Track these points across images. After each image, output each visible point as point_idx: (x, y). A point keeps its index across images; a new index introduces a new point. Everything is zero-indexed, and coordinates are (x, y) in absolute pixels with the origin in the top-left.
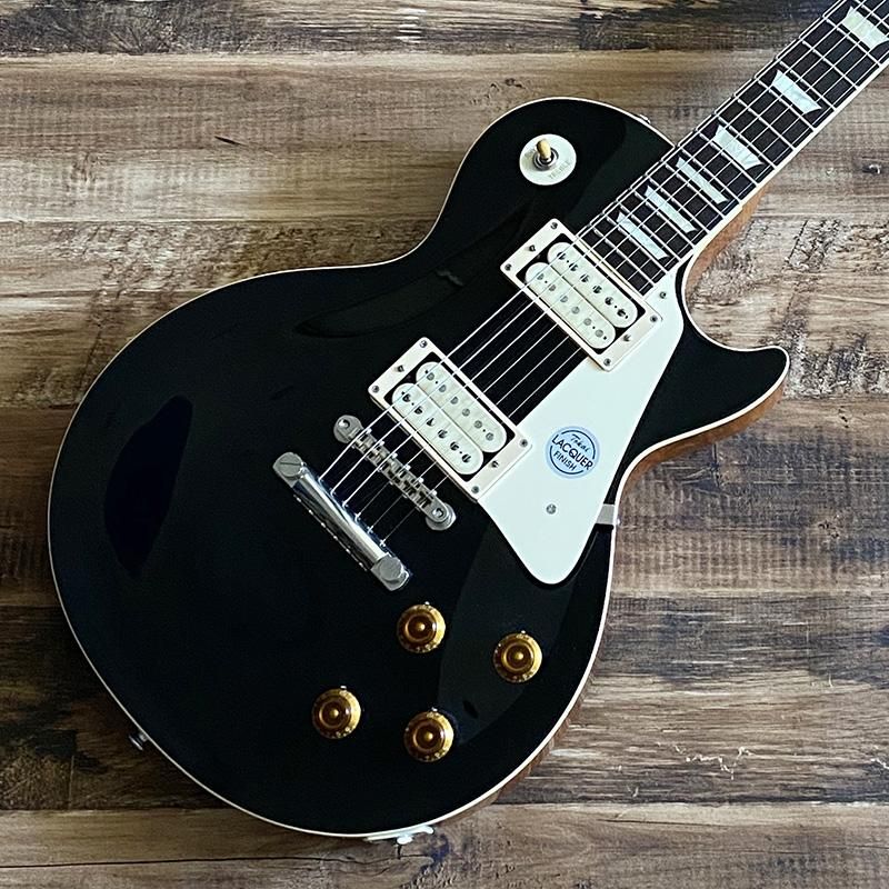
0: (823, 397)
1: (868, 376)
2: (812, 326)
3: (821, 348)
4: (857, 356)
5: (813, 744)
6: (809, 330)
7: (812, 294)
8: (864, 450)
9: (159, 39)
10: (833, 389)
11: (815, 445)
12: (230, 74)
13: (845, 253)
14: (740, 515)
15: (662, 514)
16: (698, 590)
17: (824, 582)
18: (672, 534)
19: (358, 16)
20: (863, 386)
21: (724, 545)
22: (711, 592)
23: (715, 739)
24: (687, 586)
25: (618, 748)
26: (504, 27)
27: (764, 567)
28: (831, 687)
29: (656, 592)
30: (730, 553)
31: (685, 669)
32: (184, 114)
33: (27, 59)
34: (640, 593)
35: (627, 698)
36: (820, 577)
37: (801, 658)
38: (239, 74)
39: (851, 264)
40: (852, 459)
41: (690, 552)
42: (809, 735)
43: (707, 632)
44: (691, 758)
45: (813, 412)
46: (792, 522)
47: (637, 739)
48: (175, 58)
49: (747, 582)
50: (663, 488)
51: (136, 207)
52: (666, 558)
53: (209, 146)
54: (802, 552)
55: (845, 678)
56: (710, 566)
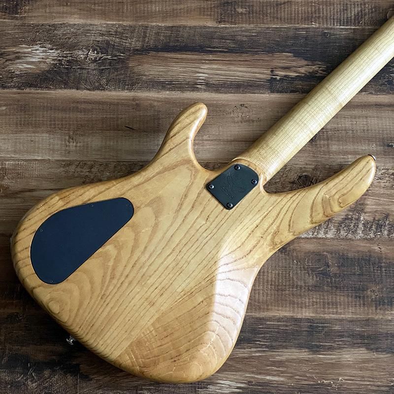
0: (371, 239)
1: (389, 231)
2: (366, 210)
3: (370, 219)
4: (385, 222)
5: (369, 377)
6: (365, 211)
7: (366, 197)
8: (388, 261)
9: (100, 84)
10: (375, 236)
11: (368, 259)
12: (129, 100)
13: (380, 180)
14: (338, 285)
15: (307, 285)
16: (322, 315)
17: (372, 314)
18: (311, 293)
19: (180, 76)
20: (387, 235)
21: (332, 297)
22: (327, 316)
23: (330, 374)
24: (317, 313)
25: (291, 377)
26: (239, 83)
27: (348, 307)
28: (375, 355)
29: (305, 316)
30: (334, 301)
31: (318, 347)
32: (112, 116)
33: (48, 91)
34: (299, 316)
35: (294, 357)
36: (370, 311)
37: (363, 343)
38: (134, 100)
39: (382, 185)
40: (383, 264)
41: (318, 300)
42: (367, 374)
43: (325, 332)
44: (320, 381)
45: (367, 245)
46: (359, 289)
47: (299, 373)
48: (107, 93)
49: (341, 312)
50: (307, 274)
51: (94, 154)
52: (309, 302)
53: (122, 130)
54: (363, 301)
55: (381, 352)
56: (326, 306)
